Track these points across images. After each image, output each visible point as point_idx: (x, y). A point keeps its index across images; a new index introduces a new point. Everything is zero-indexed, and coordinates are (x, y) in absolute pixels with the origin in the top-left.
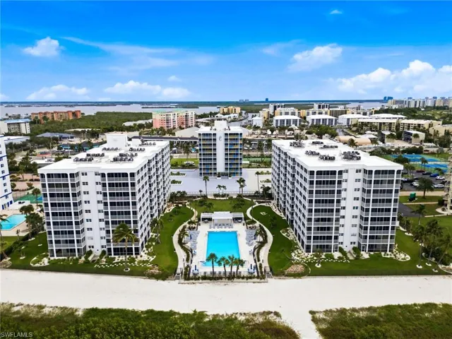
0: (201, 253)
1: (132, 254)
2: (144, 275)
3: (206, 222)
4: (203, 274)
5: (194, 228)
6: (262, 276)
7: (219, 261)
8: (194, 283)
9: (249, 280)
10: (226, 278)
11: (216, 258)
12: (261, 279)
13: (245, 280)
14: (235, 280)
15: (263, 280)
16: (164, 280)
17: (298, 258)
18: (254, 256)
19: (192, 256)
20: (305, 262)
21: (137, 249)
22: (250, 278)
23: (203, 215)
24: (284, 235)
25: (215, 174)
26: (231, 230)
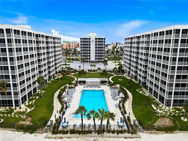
0: (74, 106)
1: (12, 106)
2: (14, 128)
3: (82, 84)
4: (72, 128)
5: (73, 87)
6: (132, 130)
7: (88, 115)
8: (61, 138)
9: (120, 135)
10: (95, 131)
11: (86, 111)
12: (132, 134)
13: (115, 135)
14: (105, 134)
15: (134, 135)
16: (31, 133)
17: (162, 112)
18: (120, 109)
19: (66, 109)
20: (170, 115)
21: (17, 102)
22: (121, 132)
23: (79, 79)
24: (141, 92)
25: (90, 61)
26: (99, 89)
